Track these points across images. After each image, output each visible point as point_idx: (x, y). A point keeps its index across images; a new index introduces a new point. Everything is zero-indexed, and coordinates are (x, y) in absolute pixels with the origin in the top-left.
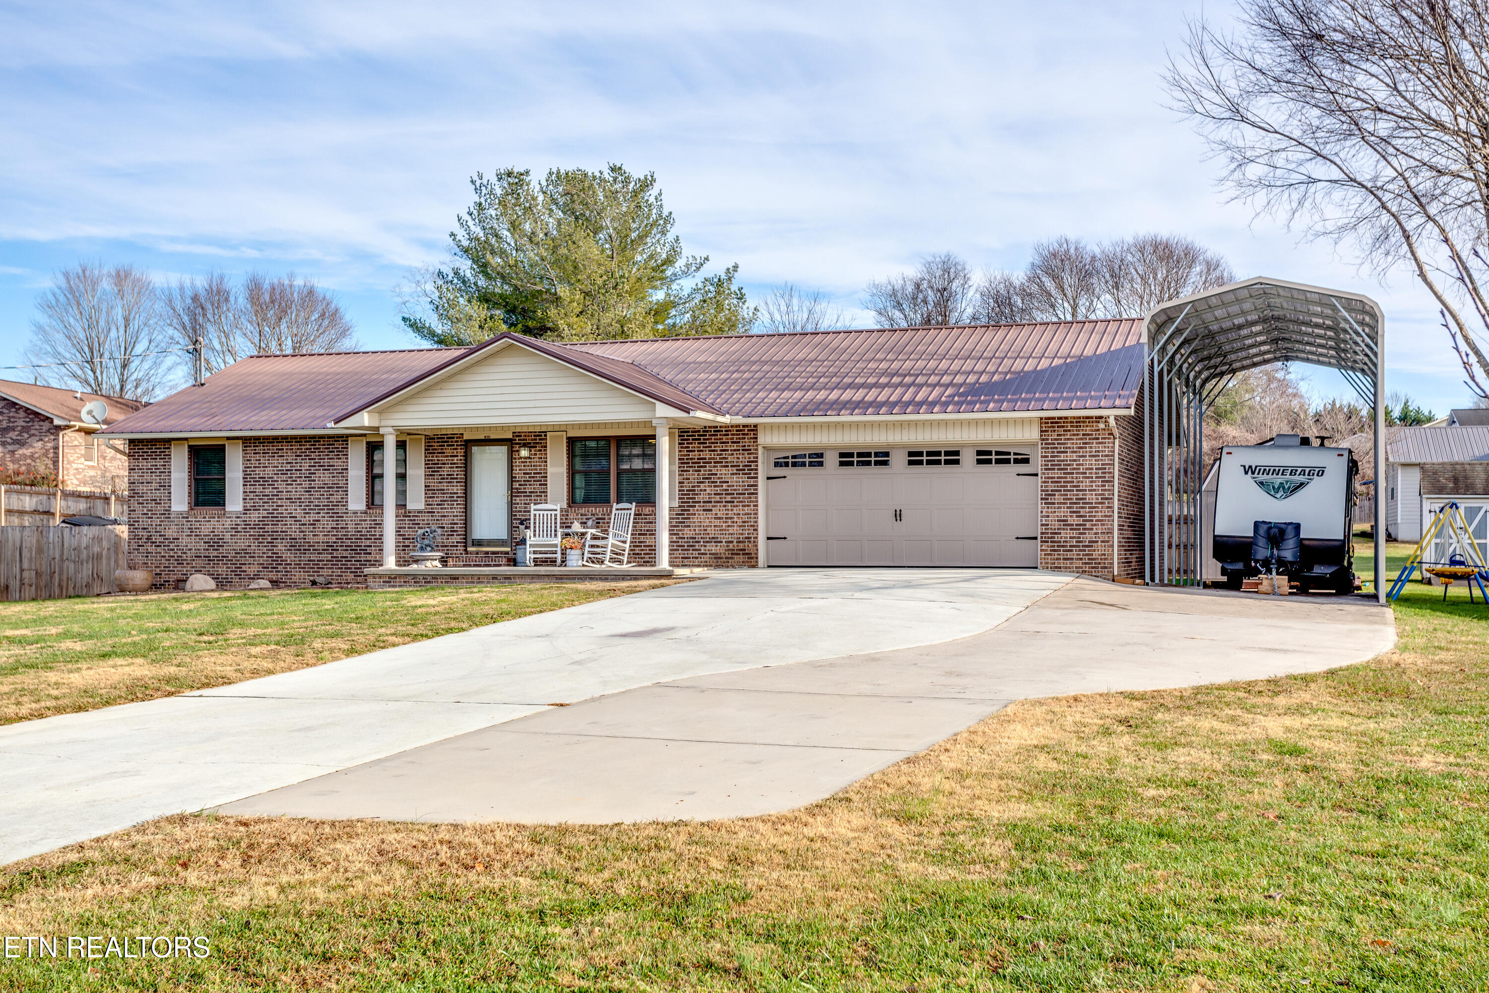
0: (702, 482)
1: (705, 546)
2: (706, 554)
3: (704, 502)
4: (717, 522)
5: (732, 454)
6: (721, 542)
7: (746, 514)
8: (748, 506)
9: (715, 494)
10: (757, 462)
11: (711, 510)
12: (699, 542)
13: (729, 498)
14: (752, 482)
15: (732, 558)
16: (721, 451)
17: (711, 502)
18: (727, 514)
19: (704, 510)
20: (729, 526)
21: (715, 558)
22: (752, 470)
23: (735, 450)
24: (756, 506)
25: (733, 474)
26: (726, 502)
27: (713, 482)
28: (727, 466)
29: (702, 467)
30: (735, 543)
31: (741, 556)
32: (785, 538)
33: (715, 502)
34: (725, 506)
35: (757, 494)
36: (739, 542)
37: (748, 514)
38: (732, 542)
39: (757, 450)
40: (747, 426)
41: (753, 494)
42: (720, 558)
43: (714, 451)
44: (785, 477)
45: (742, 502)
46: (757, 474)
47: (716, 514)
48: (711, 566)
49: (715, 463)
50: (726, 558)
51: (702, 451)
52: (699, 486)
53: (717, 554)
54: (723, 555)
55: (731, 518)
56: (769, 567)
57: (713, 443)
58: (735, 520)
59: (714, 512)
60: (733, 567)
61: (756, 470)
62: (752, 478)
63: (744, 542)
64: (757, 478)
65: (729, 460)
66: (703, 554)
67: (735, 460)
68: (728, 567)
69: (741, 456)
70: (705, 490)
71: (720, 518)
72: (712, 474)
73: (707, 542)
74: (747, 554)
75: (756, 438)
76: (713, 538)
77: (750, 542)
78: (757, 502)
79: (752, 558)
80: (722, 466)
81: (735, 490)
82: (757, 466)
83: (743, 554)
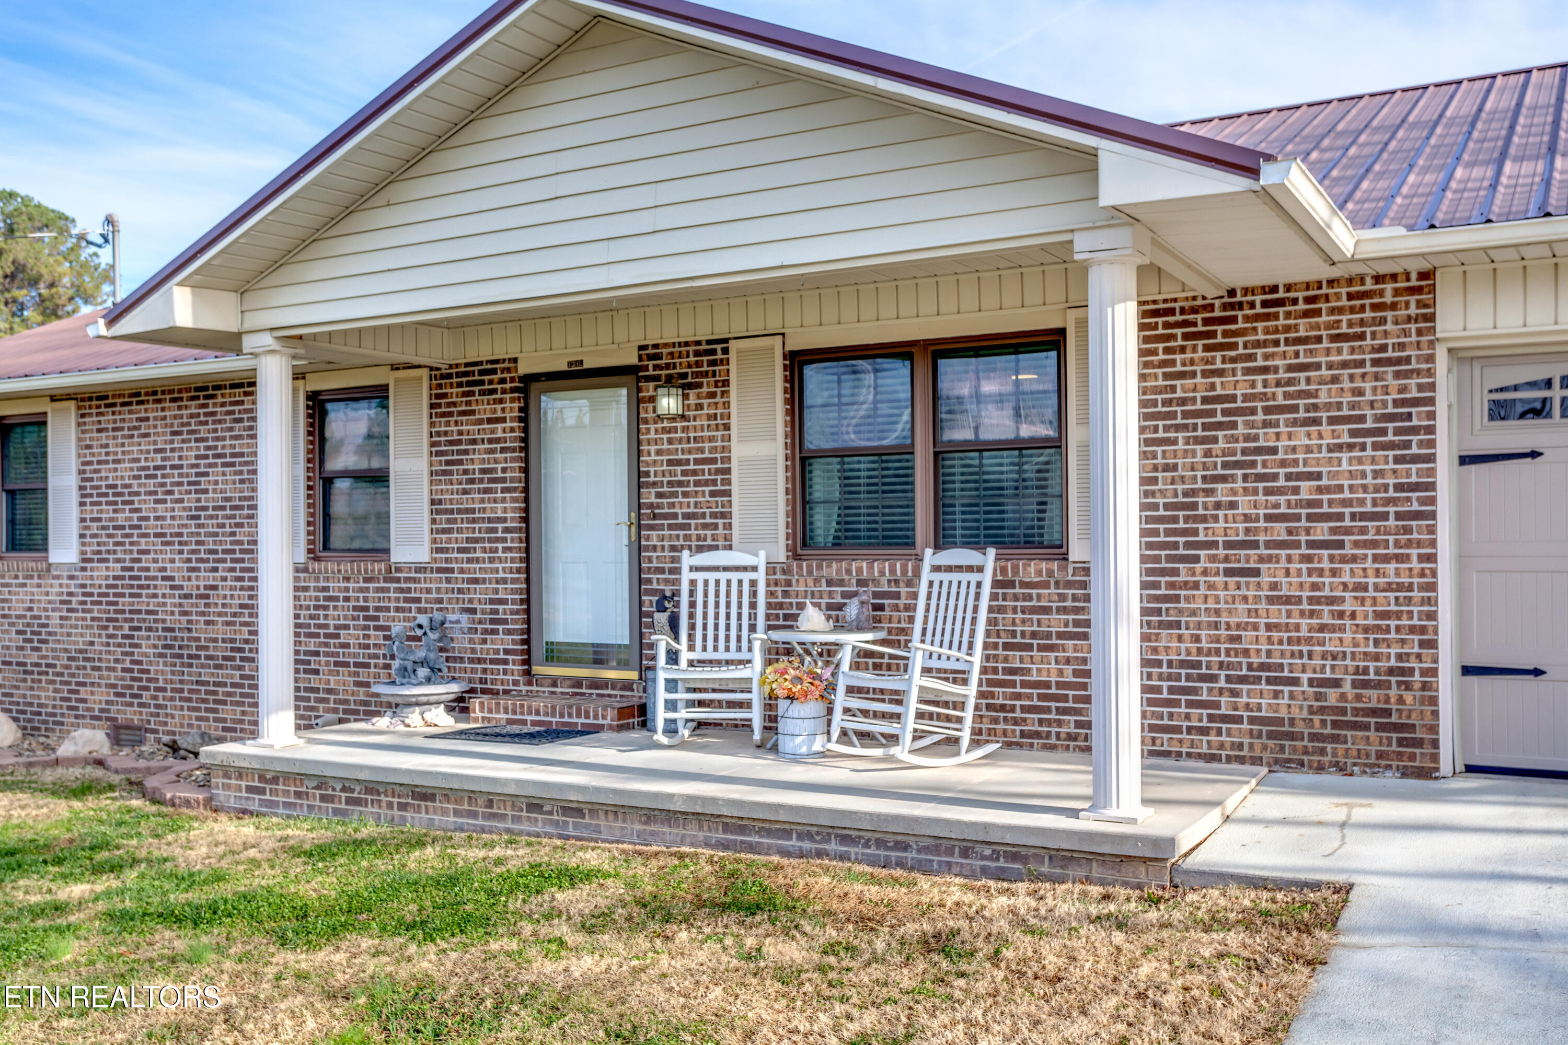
0: (1223, 479)
1: (1234, 693)
2: (1238, 720)
3: (1229, 545)
4: (1278, 613)
5: (1335, 380)
6: (1295, 682)
7: (1389, 588)
8: (1399, 558)
9: (1269, 518)
10: (1431, 401)
11: (1256, 573)
12: (1213, 678)
13: (1322, 531)
14: (1413, 473)
15: (1335, 739)
16: (1290, 368)
17: (1255, 545)
18: (1315, 587)
19: (1229, 572)
20: (1322, 628)
21: (1271, 735)
22: (1414, 430)
23: (1344, 365)
24: (1432, 558)
25: (1339, 447)
26: (1312, 544)
27: (1260, 478)
28: (1316, 422)
29: (1220, 426)
30: (1347, 688)
31: (1372, 734)
32: (1537, 672)
33: (1269, 545)
34: (1308, 559)
35: (1433, 515)
36: (1365, 684)
37: (1400, 587)
38: (1336, 683)
39: (1431, 359)
40: (1394, 277)
41: (1417, 515)
42: (1292, 736)
43: (1265, 370)
44: (1534, 454)
45: (1374, 544)
46: (1432, 444)
47: (1274, 586)
48: (1256, 761)
49: (1268, 410)
50: (1314, 737)
51: (1220, 373)
52: (1209, 492)
53: (1279, 721)
54: (1300, 727)
55: (1331, 601)
56: (1471, 769)
57: (1258, 344)
58: (1347, 607)
59: (1265, 579)
60: (1341, 769)
61: (1431, 430)
62: (1415, 459)
63: (1379, 685)
64: (1431, 458)
65: (1323, 399)
66: (1225, 719)
67: (1347, 399)
68: (1320, 769)
69: (1368, 386)
70: (1233, 505)
71: (1288, 600)
72: (1259, 451)
73: (1243, 680)
74: (1397, 727)
75: (1431, 318)
76: (1263, 667)
77: (1408, 686)
78: (1433, 543)
79: (1419, 743)
80: (1295, 423)
81: (1346, 503)
82: (1432, 416)
83: (1380, 727)
